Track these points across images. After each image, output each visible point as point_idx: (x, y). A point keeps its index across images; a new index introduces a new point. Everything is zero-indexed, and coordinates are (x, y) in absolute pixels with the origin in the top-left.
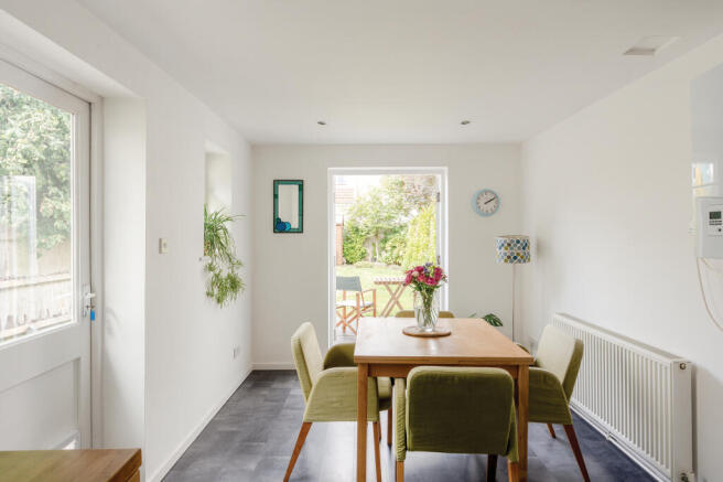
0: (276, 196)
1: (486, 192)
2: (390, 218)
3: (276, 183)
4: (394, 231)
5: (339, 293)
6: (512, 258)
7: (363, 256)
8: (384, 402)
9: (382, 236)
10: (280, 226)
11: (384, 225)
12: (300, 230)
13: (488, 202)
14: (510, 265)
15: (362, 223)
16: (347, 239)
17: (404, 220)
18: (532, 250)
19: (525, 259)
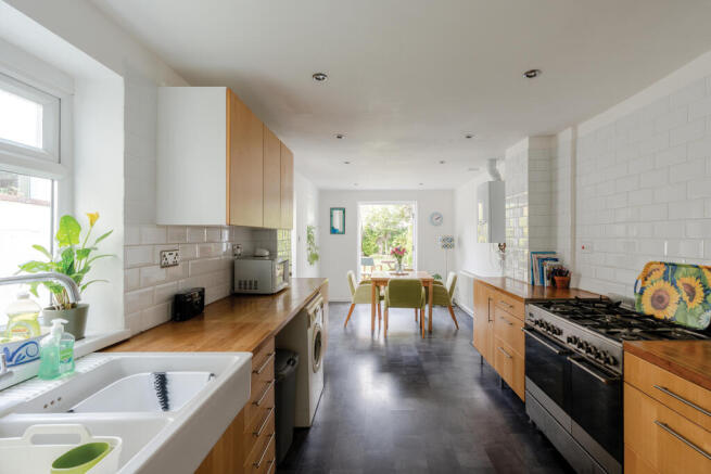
0: (331, 216)
1: (437, 214)
2: (394, 223)
3: (332, 209)
4: (398, 233)
5: (362, 267)
6: (445, 246)
7: (376, 251)
8: (381, 298)
9: (389, 236)
10: (333, 231)
11: (390, 228)
12: (343, 233)
13: (437, 219)
14: (444, 250)
15: (376, 226)
16: (364, 238)
17: (405, 224)
18: (456, 243)
19: (452, 246)
